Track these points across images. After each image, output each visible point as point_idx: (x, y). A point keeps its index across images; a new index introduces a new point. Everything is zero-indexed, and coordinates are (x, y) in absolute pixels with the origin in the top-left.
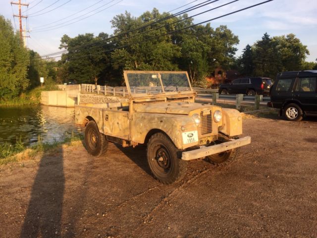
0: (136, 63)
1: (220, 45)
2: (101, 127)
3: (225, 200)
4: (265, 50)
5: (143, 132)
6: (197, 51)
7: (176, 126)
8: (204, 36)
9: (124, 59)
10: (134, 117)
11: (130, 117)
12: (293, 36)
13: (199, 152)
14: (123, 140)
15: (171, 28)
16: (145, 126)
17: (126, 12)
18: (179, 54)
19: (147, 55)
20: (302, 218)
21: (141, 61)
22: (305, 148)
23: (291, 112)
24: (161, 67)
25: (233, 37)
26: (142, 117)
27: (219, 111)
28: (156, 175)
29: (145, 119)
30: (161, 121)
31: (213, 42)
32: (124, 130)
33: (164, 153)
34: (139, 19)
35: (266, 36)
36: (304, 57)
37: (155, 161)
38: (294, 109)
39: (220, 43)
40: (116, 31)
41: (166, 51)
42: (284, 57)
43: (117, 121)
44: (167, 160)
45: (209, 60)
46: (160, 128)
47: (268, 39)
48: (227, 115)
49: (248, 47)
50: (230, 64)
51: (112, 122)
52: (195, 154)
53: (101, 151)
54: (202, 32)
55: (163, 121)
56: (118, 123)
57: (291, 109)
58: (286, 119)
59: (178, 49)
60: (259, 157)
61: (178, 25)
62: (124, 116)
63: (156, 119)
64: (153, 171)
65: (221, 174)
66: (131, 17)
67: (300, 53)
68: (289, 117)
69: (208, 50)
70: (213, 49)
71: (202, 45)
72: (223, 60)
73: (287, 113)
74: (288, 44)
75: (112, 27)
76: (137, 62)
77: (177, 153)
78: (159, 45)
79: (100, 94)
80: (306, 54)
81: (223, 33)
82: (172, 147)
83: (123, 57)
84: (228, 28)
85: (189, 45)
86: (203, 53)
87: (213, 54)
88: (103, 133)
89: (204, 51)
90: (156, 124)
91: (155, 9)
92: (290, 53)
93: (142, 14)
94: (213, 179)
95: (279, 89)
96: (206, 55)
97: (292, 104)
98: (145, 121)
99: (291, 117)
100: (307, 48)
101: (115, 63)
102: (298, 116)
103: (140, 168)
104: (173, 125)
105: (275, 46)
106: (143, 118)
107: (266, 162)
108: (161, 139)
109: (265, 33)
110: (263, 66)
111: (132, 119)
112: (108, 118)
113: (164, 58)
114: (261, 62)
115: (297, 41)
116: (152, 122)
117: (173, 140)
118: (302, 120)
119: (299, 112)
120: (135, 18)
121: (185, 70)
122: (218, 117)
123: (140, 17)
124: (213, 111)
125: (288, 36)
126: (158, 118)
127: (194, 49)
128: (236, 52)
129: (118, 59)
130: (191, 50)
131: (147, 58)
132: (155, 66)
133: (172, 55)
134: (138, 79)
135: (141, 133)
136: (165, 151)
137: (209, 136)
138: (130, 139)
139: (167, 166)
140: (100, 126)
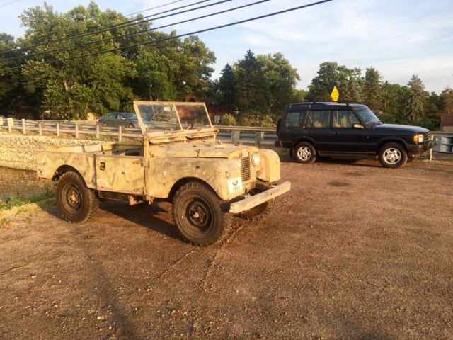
0: (65, 84)
1: (192, 64)
2: (90, 180)
3: (280, 255)
4: (249, 71)
5: (167, 182)
6: (160, 70)
7: (220, 172)
8: (168, 48)
9: (44, 76)
10: (151, 164)
11: (145, 164)
12: (281, 56)
13: (248, 202)
14: (130, 195)
15: (120, 33)
16: (171, 174)
17: (45, 3)
18: (134, 73)
19: (83, 72)
20: (365, 264)
21: (74, 81)
22: (334, 193)
23: (303, 153)
24: (106, 90)
25: (208, 53)
26: (166, 163)
27: (256, 152)
28: (187, 237)
29: (170, 165)
30: (198, 167)
31: (182, 58)
32: (135, 182)
33: (199, 208)
34: (67, 15)
35: (250, 54)
36: (294, 83)
37: (186, 219)
38: (306, 149)
39: (192, 59)
40: (28, 33)
41: (113, 67)
42: (271, 83)
43: (122, 170)
44: (205, 217)
45: (177, 83)
46: (197, 176)
47: (251, 57)
48: (265, 158)
49: (228, 66)
50: (203, 89)
51: (113, 171)
52: (244, 205)
53: (89, 214)
54: (165, 43)
55: (201, 167)
56: (123, 173)
57: (303, 149)
58: (298, 161)
59: (132, 65)
60: (291, 207)
61: (130, 30)
62: (133, 163)
63: (189, 165)
64: (183, 233)
65: (260, 229)
66: (54, 12)
67: (289, 78)
68: (301, 158)
69: (175, 69)
70: (182, 68)
71: (167, 62)
72: (196, 84)
73: (298, 154)
74: (276, 66)
75: (21, 25)
76: (68, 81)
77: (221, 205)
78: (102, 58)
79: (13, 132)
80: (296, 80)
81: (194, 47)
82: (214, 199)
83: (43, 73)
84: (200, 40)
85: (148, 60)
86: (169, 73)
87: (183, 75)
88: (94, 188)
89: (169, 70)
90: (189, 170)
91: (92, 3)
92: (278, 77)
93: (72, 9)
94: (255, 236)
95: (288, 125)
96: (173, 76)
97: (304, 142)
98: (172, 168)
99: (303, 158)
100: (297, 72)
101: (30, 82)
102: (311, 158)
103: (154, 231)
104: (215, 171)
105: (260, 67)
106: (168, 165)
107: (301, 211)
108: (196, 190)
109: (248, 50)
110: (248, 94)
111: (149, 167)
112: (104, 167)
113: (111, 77)
114: (245, 88)
115: (285, 62)
116: (183, 169)
117: (216, 190)
118: (316, 162)
119: (312, 153)
120: (61, 13)
121: (201, 101)
122: (256, 159)
123: (69, 13)
124: (251, 153)
125: (275, 56)
126: (192, 164)
127: (155, 67)
128: (212, 74)
129: (34, 76)
130: (151, 68)
131: (84, 76)
132: (96, 88)
133: (124, 74)
134: (70, 108)
135: (164, 184)
136: (202, 205)
137: (247, 184)
138: (145, 193)
139: (205, 224)
140: (88, 178)
